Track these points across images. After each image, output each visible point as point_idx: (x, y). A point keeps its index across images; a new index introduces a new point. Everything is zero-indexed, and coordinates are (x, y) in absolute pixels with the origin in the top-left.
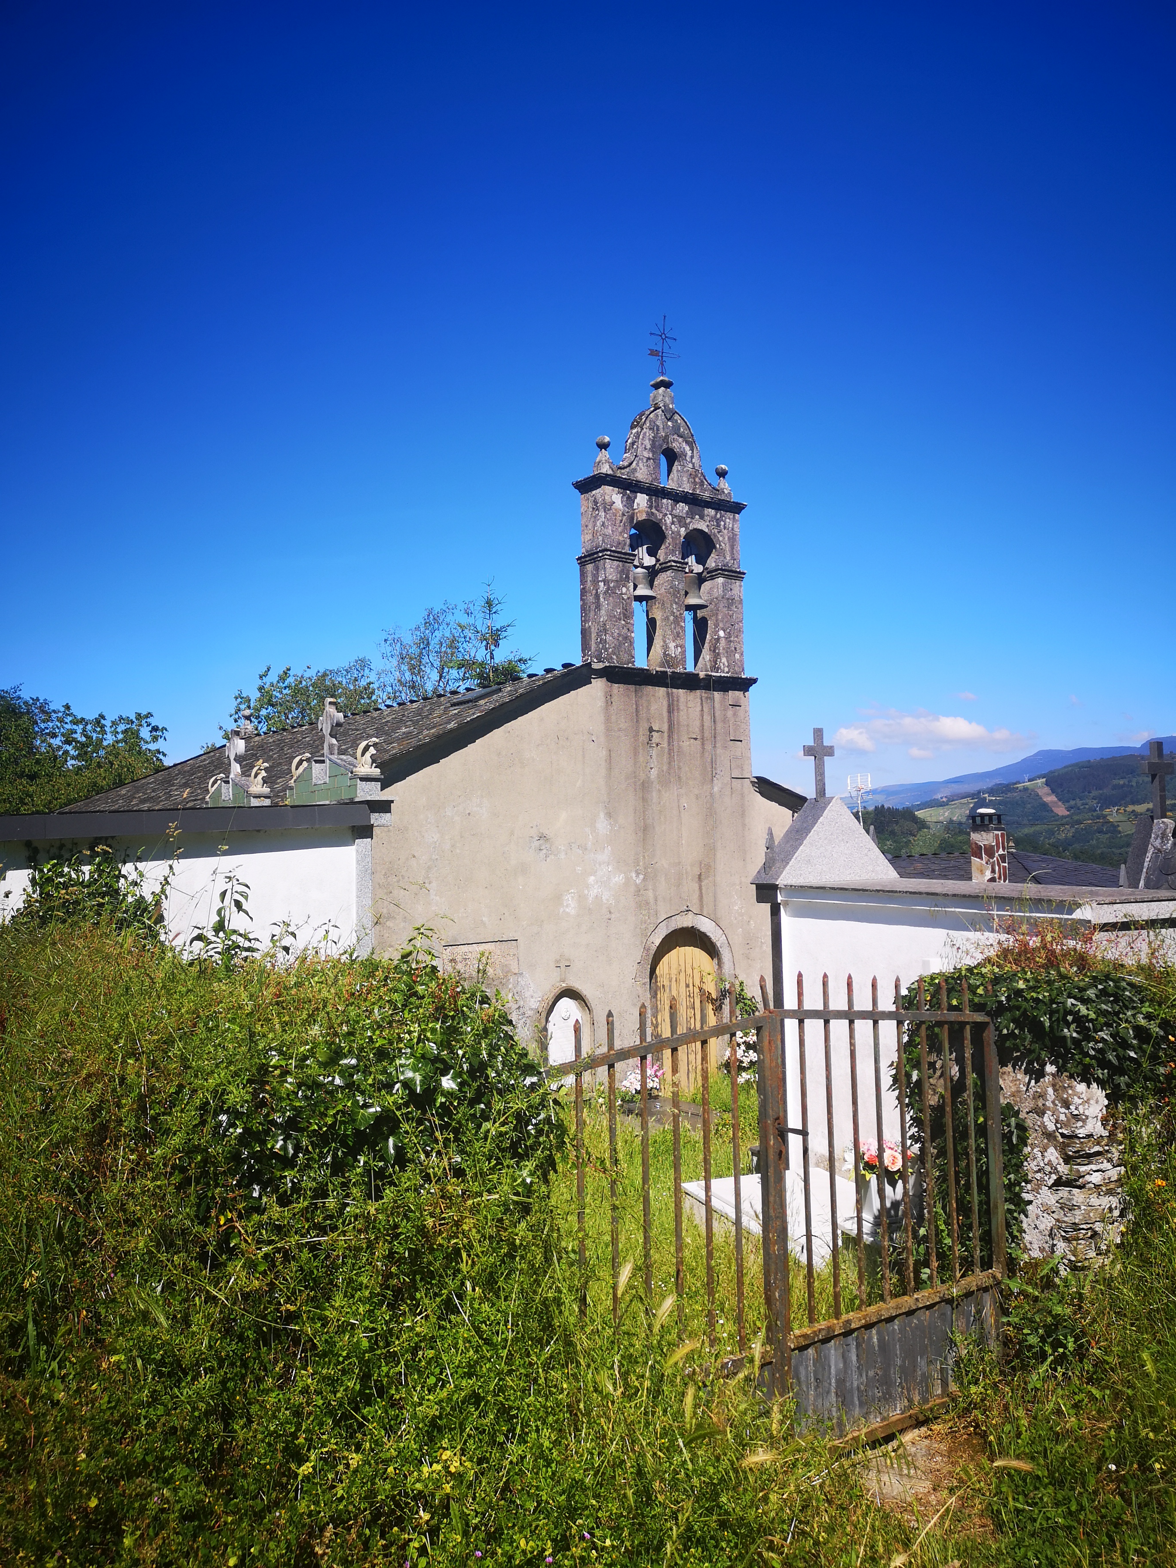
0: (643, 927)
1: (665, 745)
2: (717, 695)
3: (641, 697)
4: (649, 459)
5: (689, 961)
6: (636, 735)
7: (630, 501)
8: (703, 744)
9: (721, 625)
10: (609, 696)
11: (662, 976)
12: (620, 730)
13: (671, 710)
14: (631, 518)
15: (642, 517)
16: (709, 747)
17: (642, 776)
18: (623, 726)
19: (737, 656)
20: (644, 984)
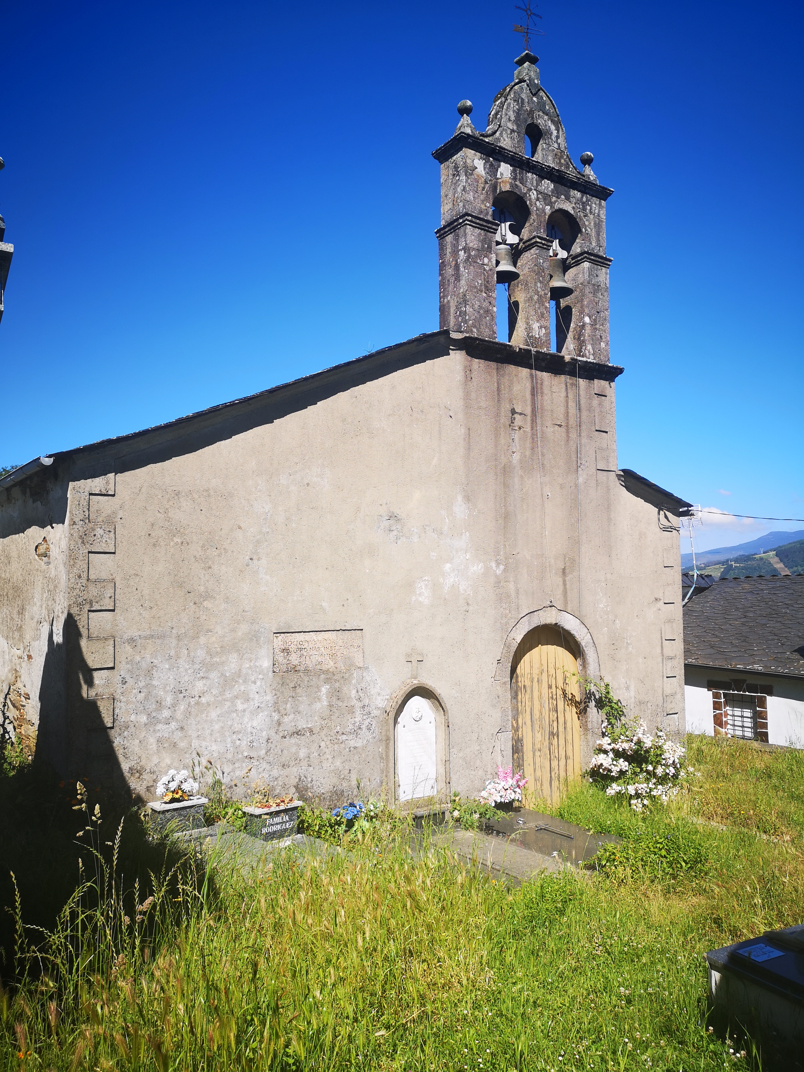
0: (504, 621)
1: (528, 429)
2: (582, 382)
3: (503, 376)
4: (513, 131)
5: (551, 660)
6: (498, 415)
7: (493, 170)
8: (568, 432)
9: (587, 311)
10: (468, 370)
11: (523, 675)
12: (479, 408)
13: (534, 393)
14: (494, 187)
15: (506, 188)
16: (573, 435)
17: (504, 460)
18: (483, 404)
19: (603, 345)
20: (505, 683)
